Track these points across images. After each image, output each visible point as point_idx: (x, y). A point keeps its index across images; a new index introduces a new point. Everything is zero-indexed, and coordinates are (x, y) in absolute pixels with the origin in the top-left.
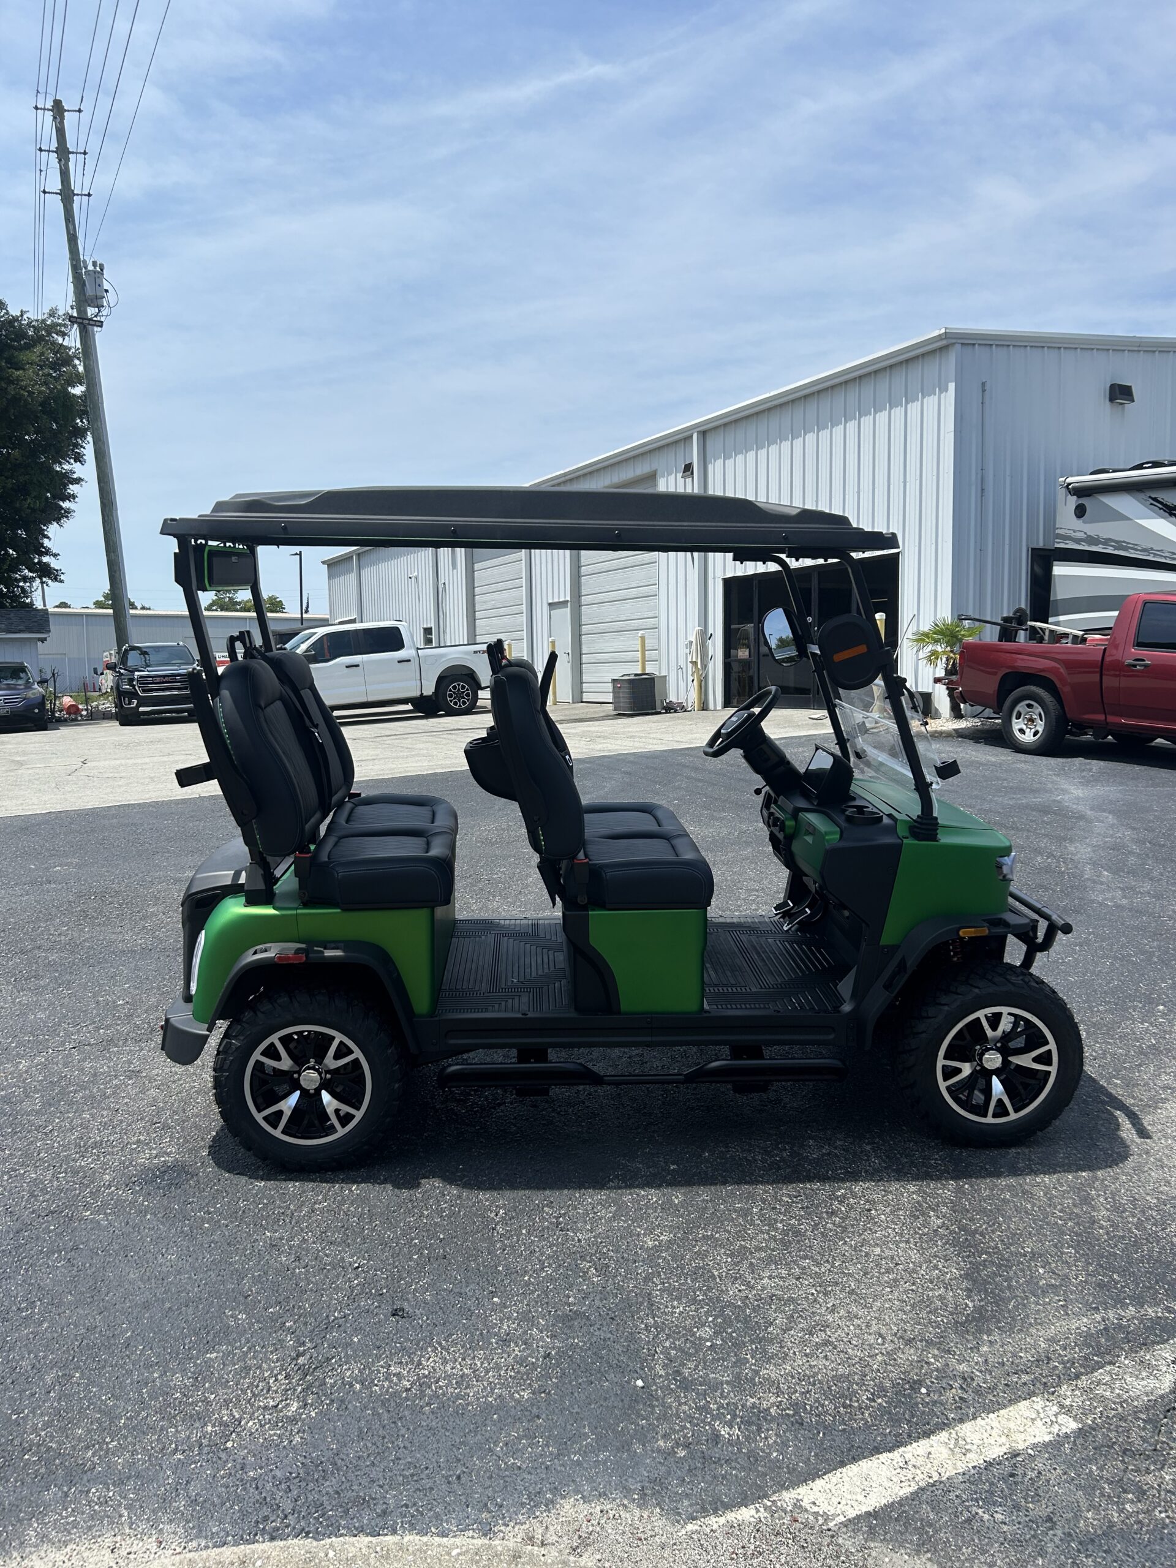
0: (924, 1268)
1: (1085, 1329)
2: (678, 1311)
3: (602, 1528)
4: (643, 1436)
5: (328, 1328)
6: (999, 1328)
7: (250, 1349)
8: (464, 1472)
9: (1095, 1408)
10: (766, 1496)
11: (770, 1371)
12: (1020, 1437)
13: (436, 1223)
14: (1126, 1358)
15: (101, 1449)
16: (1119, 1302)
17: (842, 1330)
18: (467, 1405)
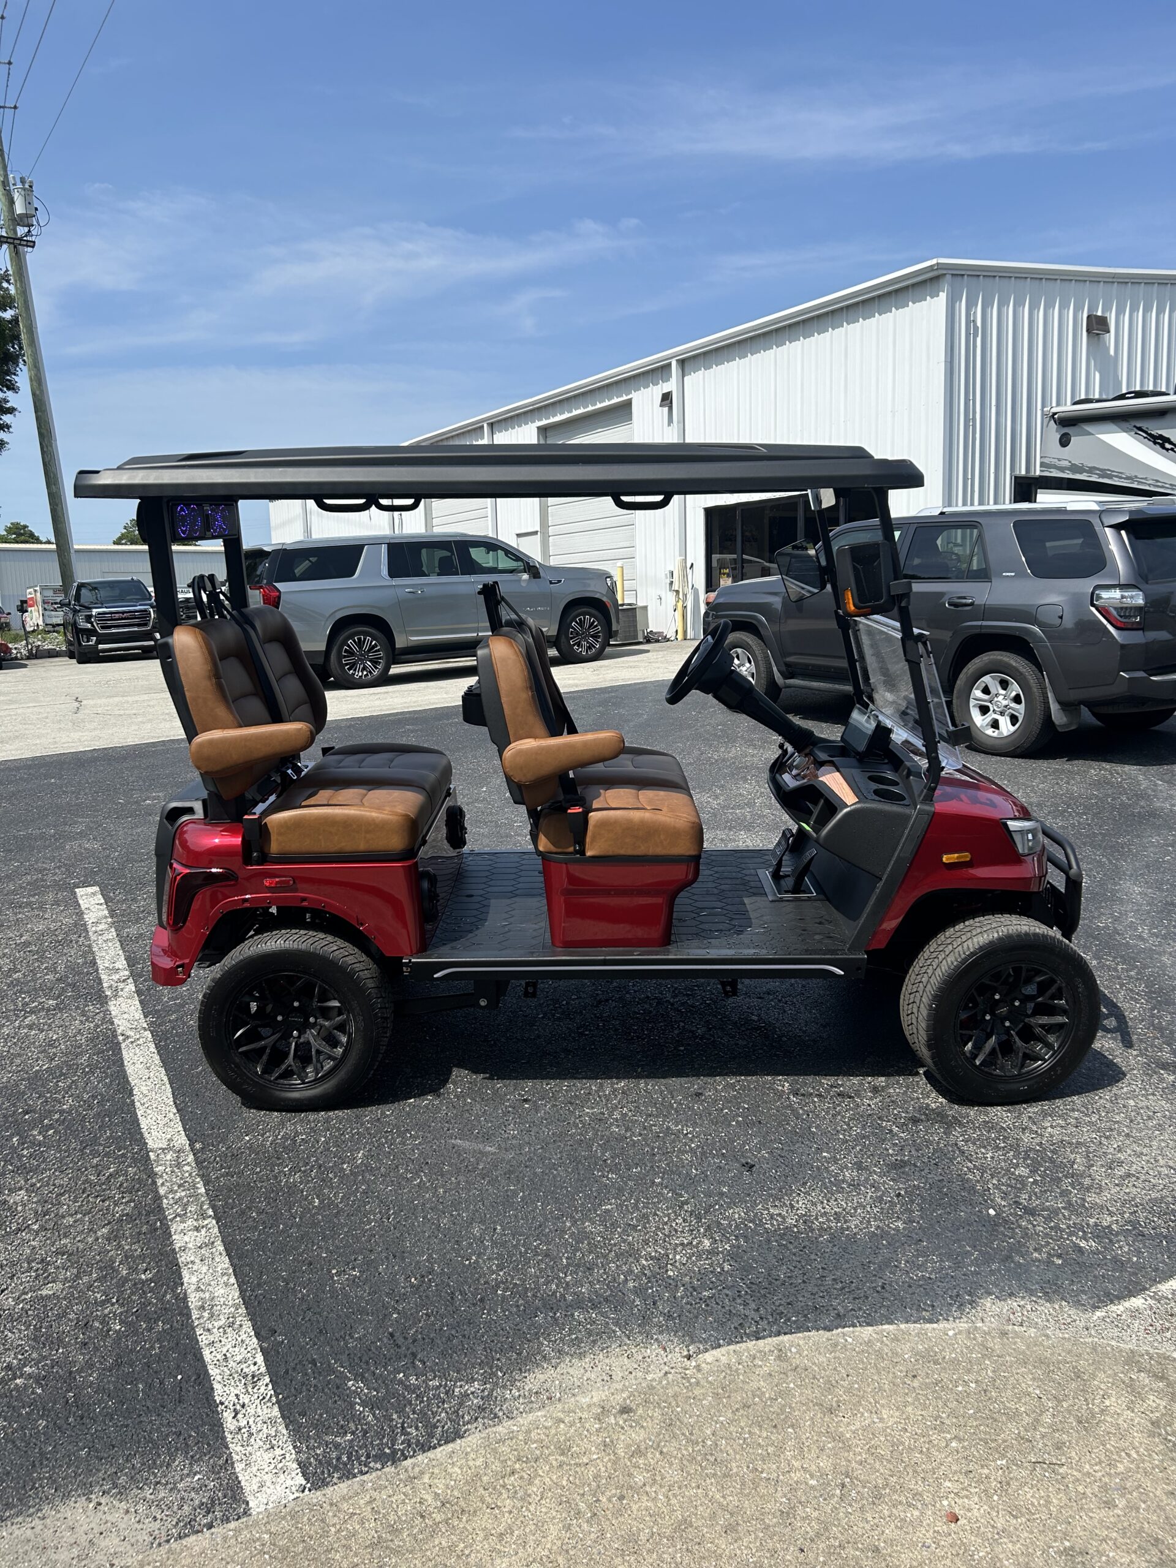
2: (988, 1156)
4: (1017, 1251)
5: (693, 1181)
8: (884, 1284)
10: (1147, 1288)
13: (734, 1096)
15: (561, 1283)
17: (1136, 1164)
18: (855, 1234)
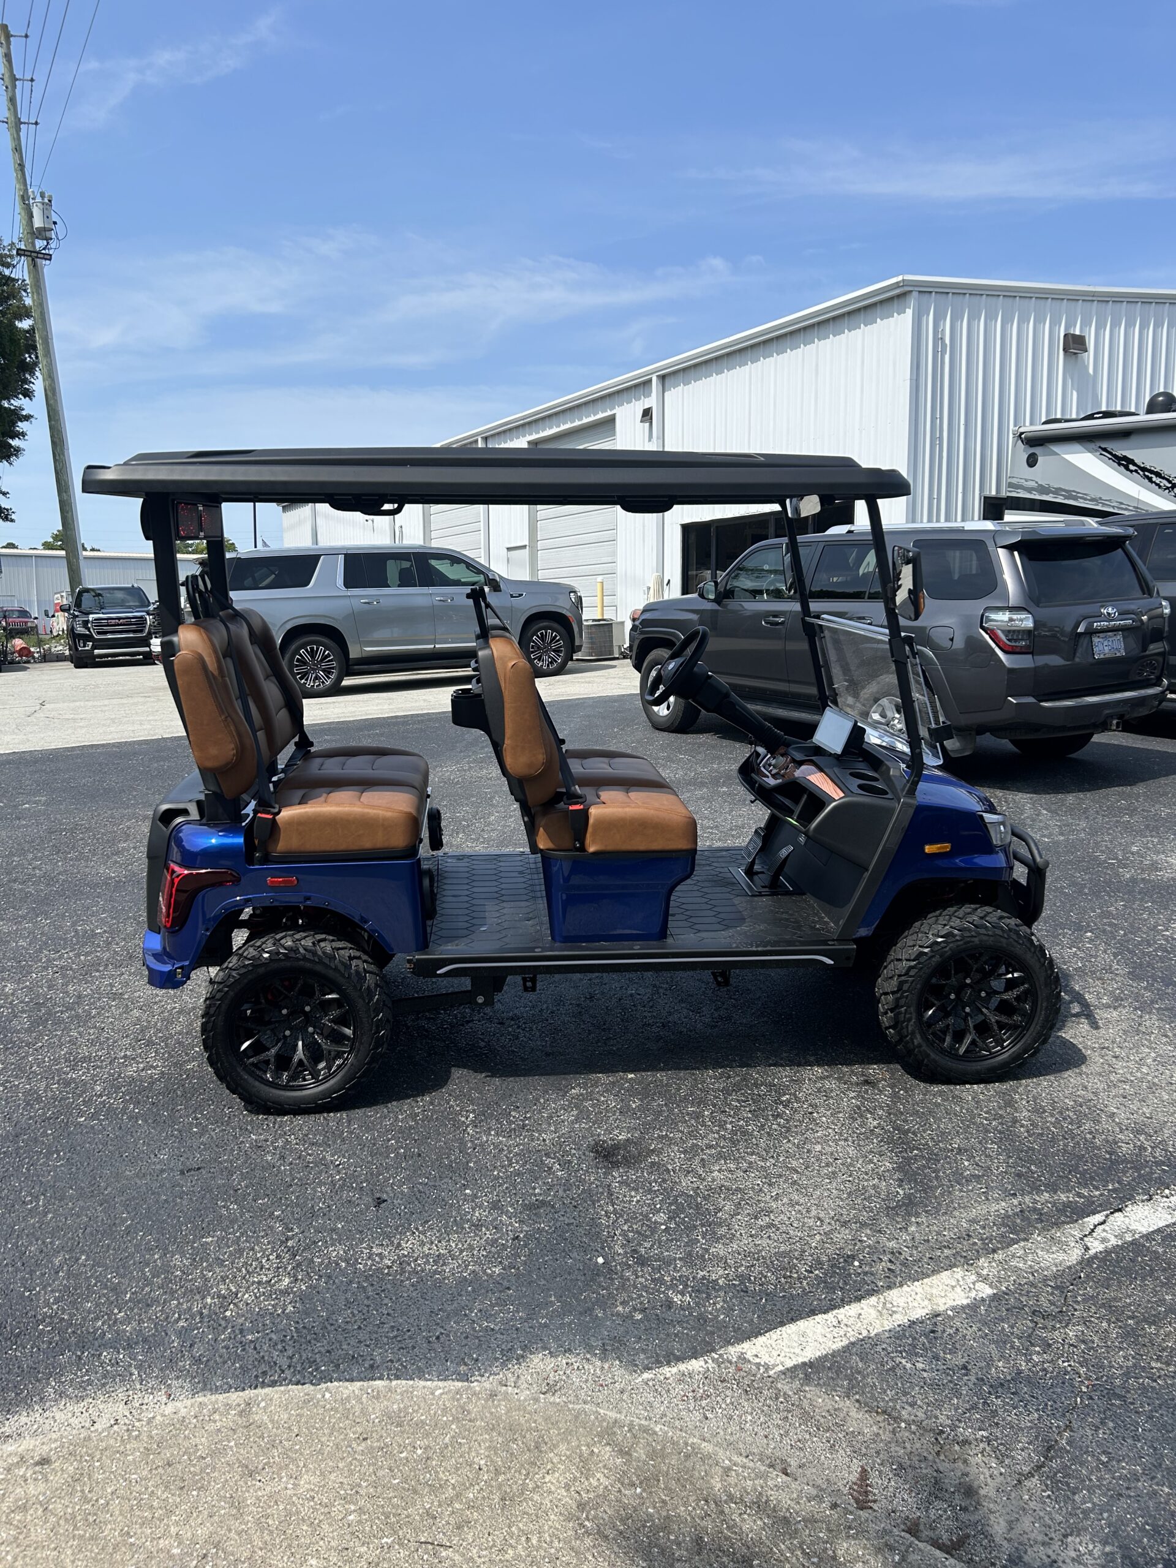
0: (860, 1162)
1: (1003, 1212)
2: (635, 1199)
3: (568, 1377)
4: (602, 1303)
5: (314, 1215)
6: (926, 1212)
7: (242, 1234)
8: (442, 1334)
9: (1009, 1276)
10: (714, 1350)
11: (719, 1249)
12: (941, 1301)
13: (410, 1126)
14: (1039, 1235)
15: (110, 1319)
16: (1036, 1189)
17: (784, 1214)
18: (444, 1279)
